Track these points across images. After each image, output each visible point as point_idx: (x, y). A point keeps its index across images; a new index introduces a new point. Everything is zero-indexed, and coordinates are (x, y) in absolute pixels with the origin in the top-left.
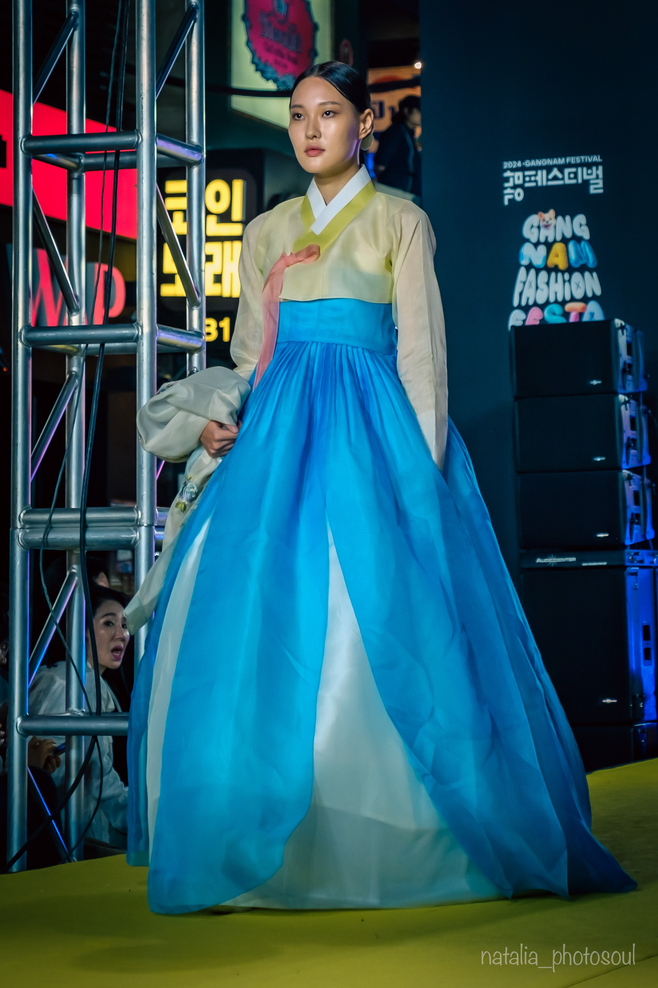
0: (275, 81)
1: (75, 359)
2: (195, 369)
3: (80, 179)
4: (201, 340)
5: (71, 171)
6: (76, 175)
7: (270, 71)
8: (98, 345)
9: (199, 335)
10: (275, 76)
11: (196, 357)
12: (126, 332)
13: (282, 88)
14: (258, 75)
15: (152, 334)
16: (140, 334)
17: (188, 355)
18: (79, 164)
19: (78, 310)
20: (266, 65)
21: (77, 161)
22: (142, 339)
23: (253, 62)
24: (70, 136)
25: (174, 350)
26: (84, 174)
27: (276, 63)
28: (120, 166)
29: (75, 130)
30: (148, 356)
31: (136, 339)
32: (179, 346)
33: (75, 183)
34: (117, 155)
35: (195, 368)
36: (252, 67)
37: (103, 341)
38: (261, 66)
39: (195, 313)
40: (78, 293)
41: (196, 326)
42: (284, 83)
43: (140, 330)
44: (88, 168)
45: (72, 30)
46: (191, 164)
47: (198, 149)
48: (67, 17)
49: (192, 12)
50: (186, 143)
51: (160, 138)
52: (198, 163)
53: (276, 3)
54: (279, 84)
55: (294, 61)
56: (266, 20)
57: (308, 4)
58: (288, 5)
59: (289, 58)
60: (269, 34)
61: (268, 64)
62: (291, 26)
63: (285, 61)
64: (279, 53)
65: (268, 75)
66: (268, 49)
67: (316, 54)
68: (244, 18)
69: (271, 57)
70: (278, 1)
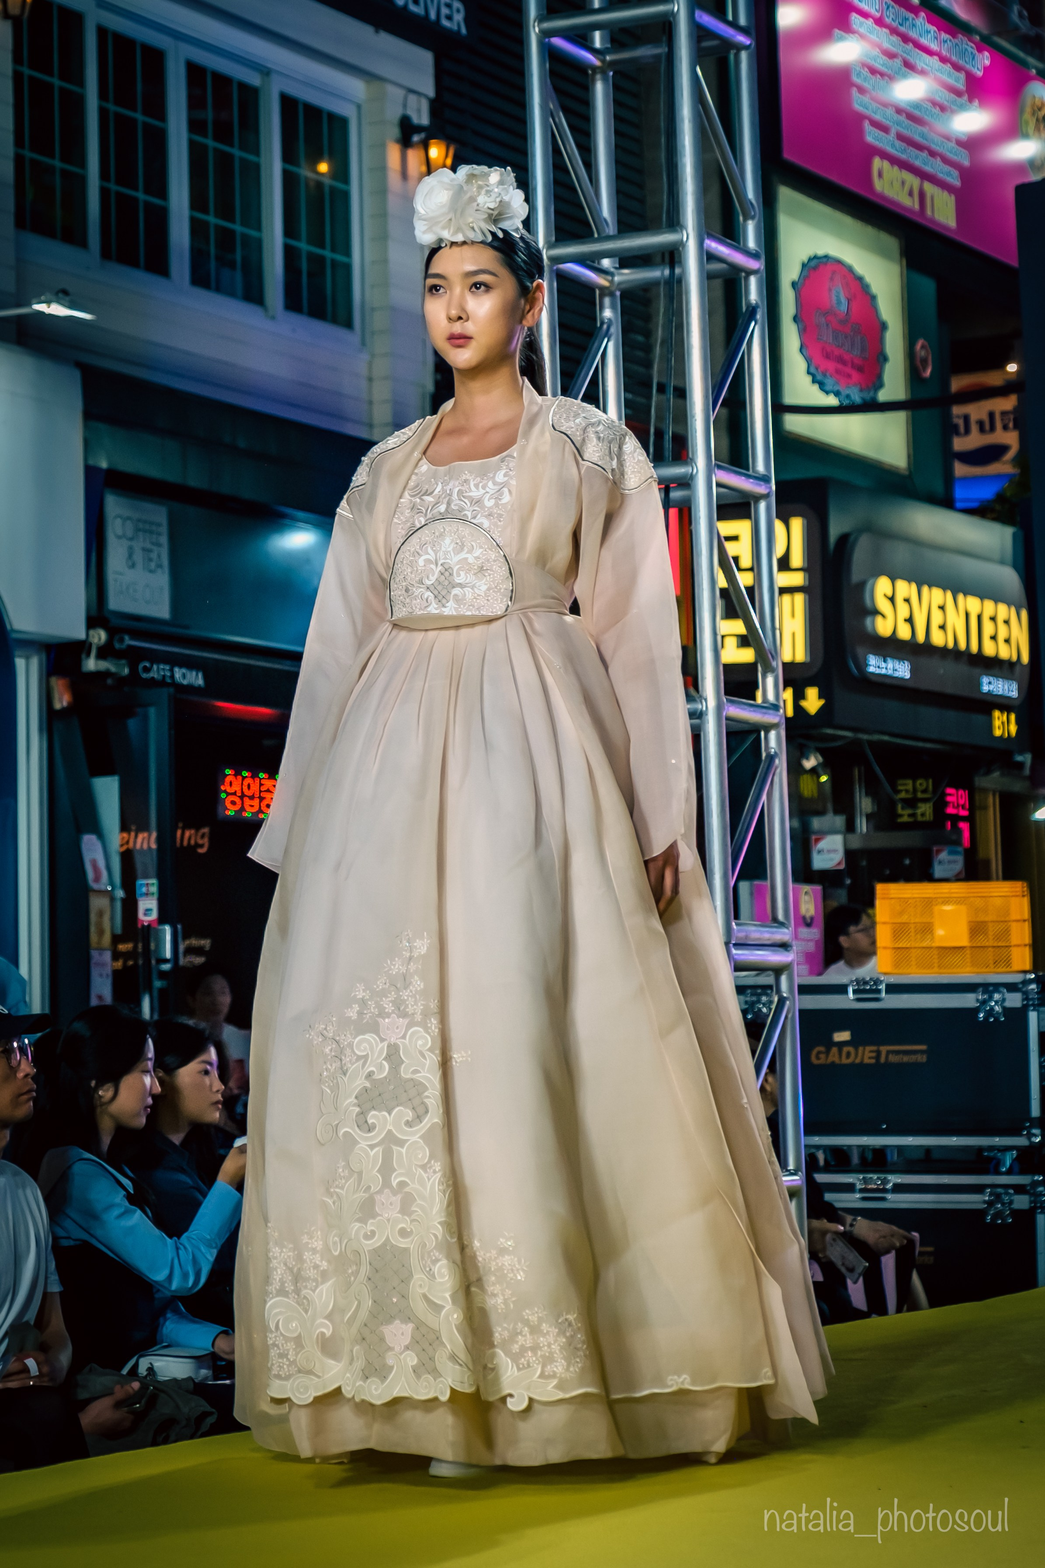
0: (837, 394)
2: (773, 750)
4: (779, 714)
7: (830, 382)
9: (775, 707)
10: (836, 388)
11: (773, 734)
13: (846, 402)
14: (816, 387)
15: (719, 708)
16: (704, 709)
17: (763, 733)
20: (824, 375)
22: (707, 715)
23: (809, 373)
25: (746, 728)
27: (838, 372)
28: (671, 504)
30: (715, 735)
32: (751, 722)
35: (773, 748)
36: (809, 379)
38: (819, 377)
39: (770, 680)
41: (771, 697)
42: (848, 396)
43: (704, 703)
45: (606, 340)
46: (757, 498)
47: (765, 479)
48: (599, 325)
49: (752, 312)
50: (751, 472)
51: (719, 467)
52: (766, 496)
53: (834, 298)
54: (842, 398)
55: (860, 369)
56: (823, 320)
57: (874, 298)
58: (849, 301)
59: (853, 366)
60: (827, 337)
61: (828, 374)
62: (854, 326)
63: (848, 370)
64: (841, 360)
65: (828, 388)
66: (827, 356)
67: (885, 359)
68: (795, 319)
69: (831, 366)
70: (837, 296)
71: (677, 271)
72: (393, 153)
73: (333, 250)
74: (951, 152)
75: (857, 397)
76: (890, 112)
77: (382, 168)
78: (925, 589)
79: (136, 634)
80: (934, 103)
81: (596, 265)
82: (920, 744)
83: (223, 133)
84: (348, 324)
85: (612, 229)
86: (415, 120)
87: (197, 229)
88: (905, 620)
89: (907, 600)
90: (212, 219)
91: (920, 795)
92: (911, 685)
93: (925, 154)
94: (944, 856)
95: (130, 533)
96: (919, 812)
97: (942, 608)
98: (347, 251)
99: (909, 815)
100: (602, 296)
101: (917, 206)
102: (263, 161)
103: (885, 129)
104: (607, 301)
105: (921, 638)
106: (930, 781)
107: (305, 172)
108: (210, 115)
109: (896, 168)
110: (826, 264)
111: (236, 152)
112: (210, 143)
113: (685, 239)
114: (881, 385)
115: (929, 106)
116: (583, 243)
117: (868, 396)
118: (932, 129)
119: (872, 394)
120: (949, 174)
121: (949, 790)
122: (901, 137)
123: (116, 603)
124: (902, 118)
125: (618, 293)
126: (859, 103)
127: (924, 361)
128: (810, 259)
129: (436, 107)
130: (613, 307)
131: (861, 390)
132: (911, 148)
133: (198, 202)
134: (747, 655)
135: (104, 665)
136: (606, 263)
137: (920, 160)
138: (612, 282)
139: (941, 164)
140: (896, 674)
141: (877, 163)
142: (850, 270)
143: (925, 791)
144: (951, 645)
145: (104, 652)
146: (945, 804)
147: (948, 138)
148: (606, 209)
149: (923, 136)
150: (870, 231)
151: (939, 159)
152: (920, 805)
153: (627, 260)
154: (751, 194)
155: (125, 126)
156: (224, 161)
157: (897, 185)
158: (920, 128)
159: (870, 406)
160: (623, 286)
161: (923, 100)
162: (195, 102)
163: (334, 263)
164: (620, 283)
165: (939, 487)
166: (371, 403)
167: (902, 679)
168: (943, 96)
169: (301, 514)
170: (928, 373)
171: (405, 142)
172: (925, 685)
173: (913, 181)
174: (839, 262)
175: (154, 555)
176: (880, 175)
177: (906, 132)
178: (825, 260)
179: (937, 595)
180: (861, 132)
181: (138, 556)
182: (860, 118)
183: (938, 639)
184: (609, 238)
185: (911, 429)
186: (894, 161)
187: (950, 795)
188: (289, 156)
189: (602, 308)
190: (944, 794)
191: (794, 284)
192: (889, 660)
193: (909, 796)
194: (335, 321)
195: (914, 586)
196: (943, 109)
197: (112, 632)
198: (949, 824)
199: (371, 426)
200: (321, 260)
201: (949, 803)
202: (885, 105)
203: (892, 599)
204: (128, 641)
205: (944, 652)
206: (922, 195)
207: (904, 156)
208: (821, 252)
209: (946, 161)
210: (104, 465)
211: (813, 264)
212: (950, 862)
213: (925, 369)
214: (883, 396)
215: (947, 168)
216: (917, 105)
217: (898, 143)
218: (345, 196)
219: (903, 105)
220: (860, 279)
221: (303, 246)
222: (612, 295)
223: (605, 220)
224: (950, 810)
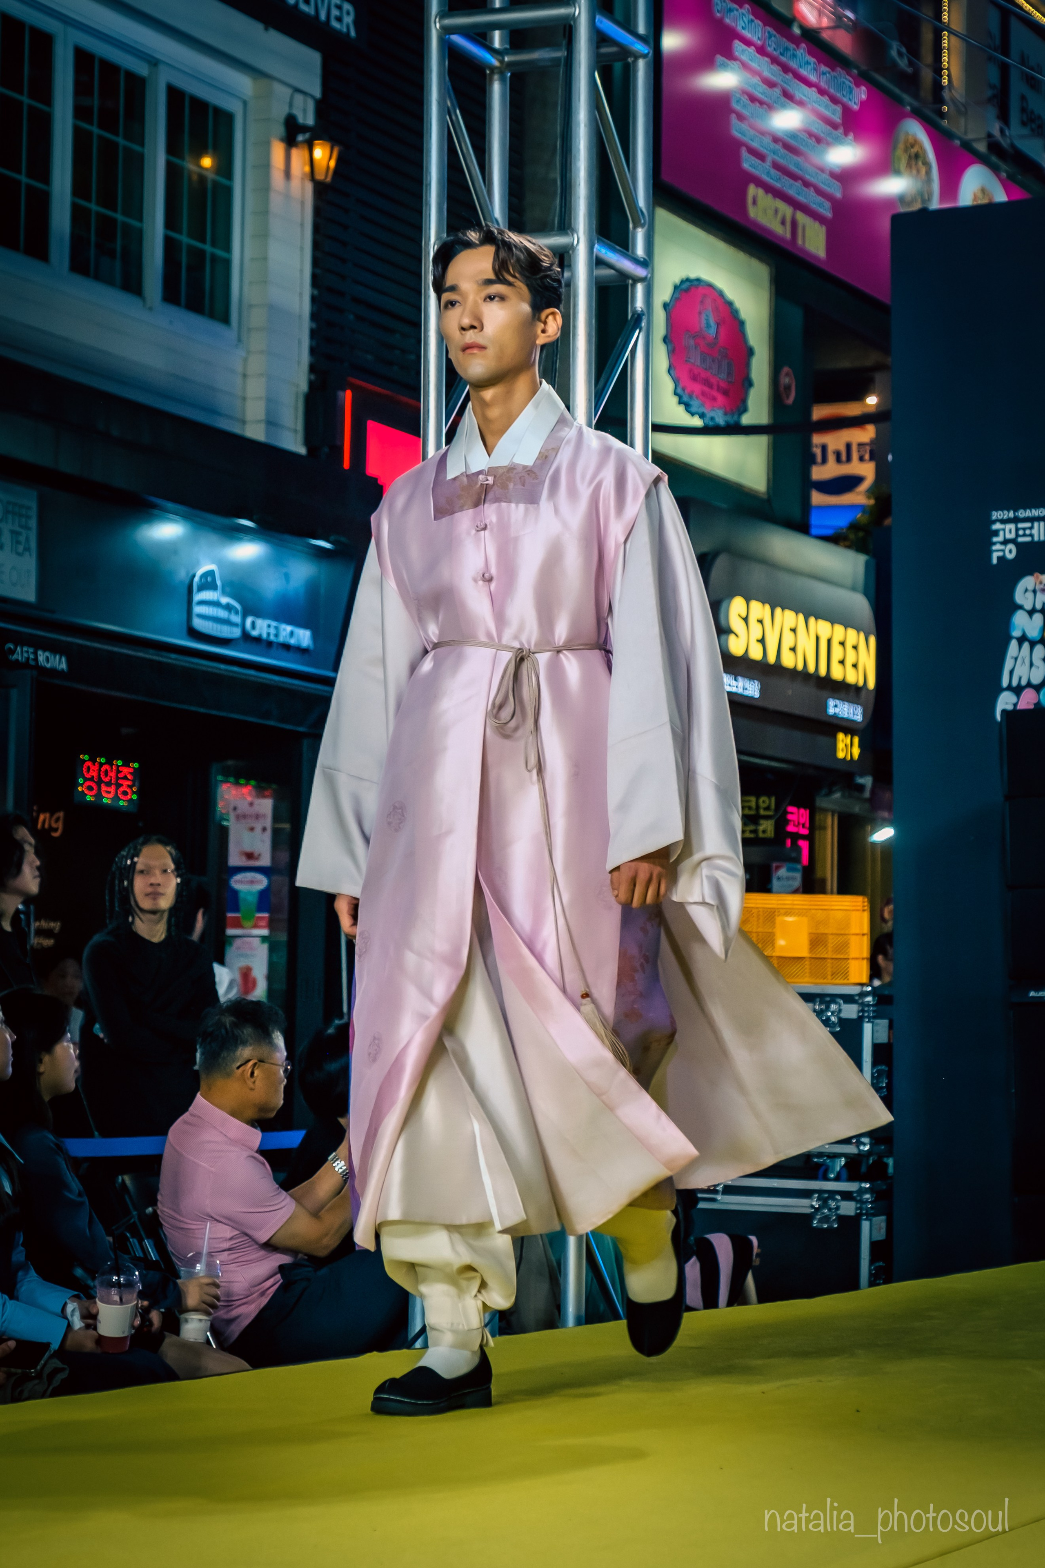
0: (702, 416)
7: (696, 404)
10: (702, 409)
13: (711, 424)
14: (682, 408)
20: (691, 397)
23: (676, 394)
27: (703, 394)
36: (675, 399)
38: (685, 399)
42: (712, 419)
53: (704, 322)
54: (707, 420)
55: (725, 393)
56: (692, 342)
57: (742, 323)
58: (718, 325)
59: (719, 389)
60: (695, 359)
61: (694, 396)
62: (722, 350)
63: (715, 393)
64: (707, 383)
65: (693, 409)
66: (694, 378)
67: (751, 384)
68: (665, 340)
69: (697, 388)
70: (707, 320)
72: (278, 151)
73: (214, 244)
74: (824, 184)
75: (721, 420)
76: (767, 140)
77: (265, 166)
78: (778, 611)
79: (2, 615)
80: (811, 134)
82: (765, 762)
83: (108, 121)
84: (225, 319)
86: (301, 120)
87: (79, 215)
88: (758, 641)
89: (760, 621)
90: (94, 207)
91: (762, 812)
92: (761, 704)
93: (798, 184)
94: (783, 872)
96: (761, 828)
97: (794, 630)
98: (228, 248)
99: (751, 832)
101: (788, 236)
102: (147, 151)
103: (761, 157)
105: (772, 659)
106: (773, 800)
107: (189, 165)
108: (96, 102)
109: (770, 196)
110: (697, 287)
111: (121, 141)
112: (96, 130)
113: (576, 242)
114: (745, 410)
115: (805, 136)
117: (731, 420)
118: (807, 159)
119: (735, 418)
120: (820, 205)
121: (791, 809)
122: (776, 166)
124: (778, 147)
126: (738, 130)
127: (788, 388)
128: (682, 282)
129: (322, 107)
131: (726, 414)
132: (786, 178)
133: (80, 188)
137: (793, 189)
139: (814, 194)
140: (746, 693)
141: (752, 190)
142: (721, 294)
143: (767, 808)
144: (800, 667)
146: (787, 822)
147: (822, 170)
148: (498, 212)
149: (797, 165)
150: (741, 257)
151: (812, 189)
152: (762, 822)
155: (13, 109)
157: (771, 212)
158: (795, 158)
159: (734, 429)
161: (800, 131)
162: (81, 89)
163: (214, 258)
165: (796, 513)
166: (244, 399)
167: (752, 698)
168: (819, 128)
169: (170, 505)
170: (790, 401)
171: (290, 141)
172: (772, 704)
173: (786, 210)
174: (710, 286)
175: (22, 539)
176: (755, 202)
177: (781, 161)
178: (696, 283)
179: (788, 618)
180: (738, 160)
181: (9, 539)
182: (737, 145)
183: (788, 661)
185: (771, 454)
186: (769, 189)
187: (792, 813)
188: (173, 148)
190: (785, 812)
191: (665, 306)
192: (740, 679)
193: (752, 812)
194: (212, 316)
195: (767, 607)
196: (819, 140)
198: (789, 842)
199: (244, 422)
200: (202, 253)
201: (790, 821)
202: (763, 133)
203: (746, 620)
205: (793, 673)
206: (794, 224)
207: (778, 185)
208: (693, 276)
209: (819, 192)
211: (685, 286)
212: (788, 878)
213: (788, 397)
214: (746, 420)
215: (819, 199)
216: (793, 135)
217: (773, 172)
218: (228, 192)
219: (780, 134)
220: (730, 304)
221: (185, 239)
223: (495, 216)
224: (791, 828)
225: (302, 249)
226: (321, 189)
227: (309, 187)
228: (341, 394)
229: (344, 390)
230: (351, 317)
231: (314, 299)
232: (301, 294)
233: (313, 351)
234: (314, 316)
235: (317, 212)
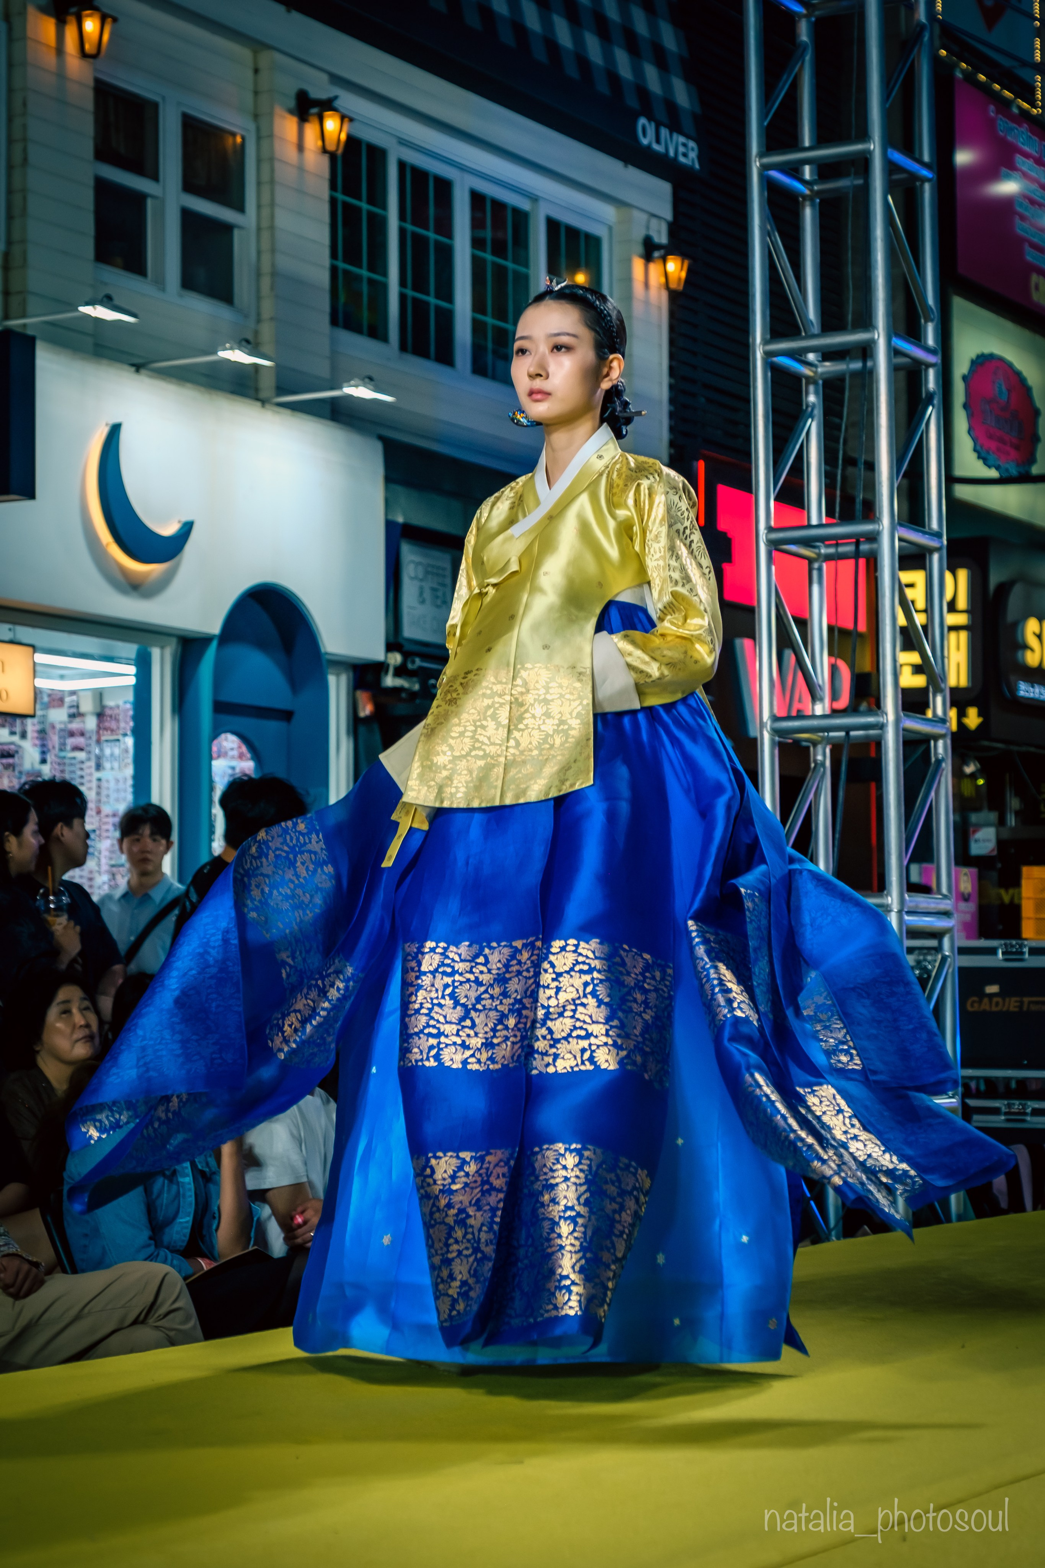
0: (998, 468)
1: (819, 748)
2: (941, 756)
3: (820, 569)
4: (946, 727)
5: (811, 561)
6: (816, 565)
7: (992, 458)
8: (843, 734)
9: (943, 721)
10: (998, 463)
11: (940, 743)
12: (871, 720)
13: (1005, 475)
15: (897, 721)
16: (886, 721)
17: (932, 743)
18: (819, 555)
19: (822, 700)
20: (988, 453)
21: (817, 551)
22: (887, 726)
23: (975, 450)
24: (810, 526)
25: (920, 737)
26: (824, 566)
27: (999, 449)
29: (814, 521)
30: (893, 743)
31: (882, 727)
32: (923, 733)
33: (815, 574)
34: (857, 544)
35: (941, 754)
36: (975, 455)
37: (848, 729)
38: (983, 454)
39: (939, 699)
40: (821, 682)
41: (939, 712)
42: (1007, 470)
43: (885, 717)
44: (828, 558)
45: (810, 421)
46: (931, 551)
47: (938, 535)
48: (804, 407)
49: (930, 398)
50: (927, 529)
51: (901, 525)
52: (938, 550)
53: (997, 389)
54: (1002, 471)
55: (1017, 448)
56: (988, 406)
57: (1029, 389)
58: (1009, 391)
59: (1011, 445)
60: (991, 421)
61: (991, 451)
62: (1013, 412)
63: (1008, 448)
64: (1001, 440)
65: (990, 463)
66: (990, 436)
67: (1038, 439)
68: (965, 406)
69: (993, 444)
70: (999, 388)
71: (869, 364)
72: (638, 265)
75: (1014, 470)
77: (628, 279)
79: (424, 657)
81: (803, 358)
83: (499, 249)
85: (816, 329)
86: (656, 240)
87: (478, 328)
90: (489, 320)
95: (421, 576)
100: (807, 384)
102: (531, 272)
103: (1041, 250)
104: (811, 388)
108: (488, 234)
110: (990, 361)
111: (510, 265)
112: (489, 257)
113: (876, 337)
114: (1034, 462)
116: (793, 340)
117: (1024, 470)
119: (1027, 468)
123: (409, 631)
125: (821, 382)
126: (1021, 228)
128: (978, 357)
129: (674, 229)
130: (816, 393)
131: (1018, 465)
133: (478, 305)
134: (919, 681)
135: (399, 682)
136: (811, 357)
138: (815, 373)
140: (1042, 698)
141: (1035, 278)
142: (1010, 366)
145: (400, 672)
148: (812, 312)
153: (828, 355)
154: (931, 301)
155: (420, 243)
156: (500, 273)
159: (1026, 478)
160: (825, 376)
162: (477, 223)
164: (822, 374)
171: (648, 258)
174: (1001, 359)
175: (440, 594)
176: (1037, 287)
178: (989, 357)
180: (1021, 253)
181: (427, 595)
182: (1021, 241)
184: (814, 336)
188: (553, 268)
189: (807, 394)
192: (1036, 686)
197: (406, 655)
202: (1042, 230)
203: (1039, 637)
204: (418, 662)
208: (987, 352)
210: (400, 519)
211: (980, 361)
214: (1036, 470)
220: (1019, 373)
222: (815, 383)
223: (811, 322)
225: (660, 346)
226: (674, 296)
227: (665, 295)
228: (695, 463)
229: (697, 460)
230: (703, 400)
231: (671, 387)
232: (661, 383)
233: (672, 429)
234: (672, 401)
235: (672, 314)
